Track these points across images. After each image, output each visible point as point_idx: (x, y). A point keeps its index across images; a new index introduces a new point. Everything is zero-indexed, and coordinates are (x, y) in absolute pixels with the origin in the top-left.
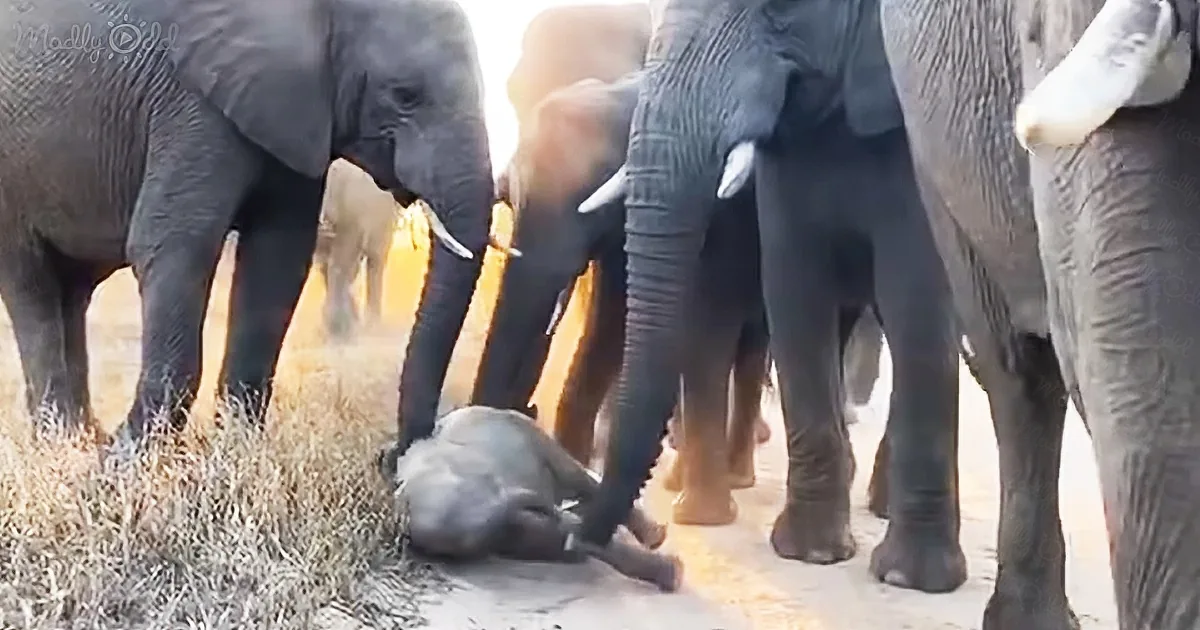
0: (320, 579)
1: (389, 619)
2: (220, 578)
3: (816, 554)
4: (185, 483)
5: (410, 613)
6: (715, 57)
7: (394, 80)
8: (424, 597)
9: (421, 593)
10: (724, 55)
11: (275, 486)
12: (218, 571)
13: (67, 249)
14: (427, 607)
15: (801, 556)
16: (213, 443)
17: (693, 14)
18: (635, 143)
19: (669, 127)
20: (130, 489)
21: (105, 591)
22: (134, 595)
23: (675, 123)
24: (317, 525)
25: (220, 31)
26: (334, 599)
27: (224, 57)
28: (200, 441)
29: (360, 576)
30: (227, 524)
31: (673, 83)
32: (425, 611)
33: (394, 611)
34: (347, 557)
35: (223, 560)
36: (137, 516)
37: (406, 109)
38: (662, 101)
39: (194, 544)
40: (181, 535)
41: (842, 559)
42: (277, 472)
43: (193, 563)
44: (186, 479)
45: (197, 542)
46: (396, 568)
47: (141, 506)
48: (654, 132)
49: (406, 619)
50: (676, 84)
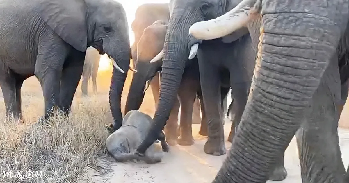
0: (85, 159)
1: (103, 170)
2: (59, 159)
3: (215, 153)
4: (48, 134)
5: (109, 168)
6: (188, 21)
7: (104, 25)
8: (112, 164)
9: (112, 163)
10: (190, 21)
11: (73, 134)
12: (58, 157)
13: (17, 72)
14: (114, 166)
15: (212, 153)
16: (56, 123)
17: (182, 10)
18: (166, 44)
19: (175, 40)
20: (35, 135)
21: (28, 162)
22: (36, 163)
23: (177, 39)
24: (84, 145)
25: (57, 13)
26: (89, 165)
27: (58, 20)
28: (52, 123)
29: (95, 158)
30: (60, 144)
31: (176, 28)
32: (113, 168)
33: (105, 168)
34: (92, 153)
35: (59, 154)
36: (36, 142)
37: (107, 32)
38: (174, 33)
39: (51, 150)
40: (48, 147)
41: (223, 154)
42: (73, 131)
43: (51, 155)
44: (49, 133)
45: (52, 149)
46: (105, 156)
47: (37, 140)
48: (172, 41)
49: (108, 170)
50: (177, 29)
